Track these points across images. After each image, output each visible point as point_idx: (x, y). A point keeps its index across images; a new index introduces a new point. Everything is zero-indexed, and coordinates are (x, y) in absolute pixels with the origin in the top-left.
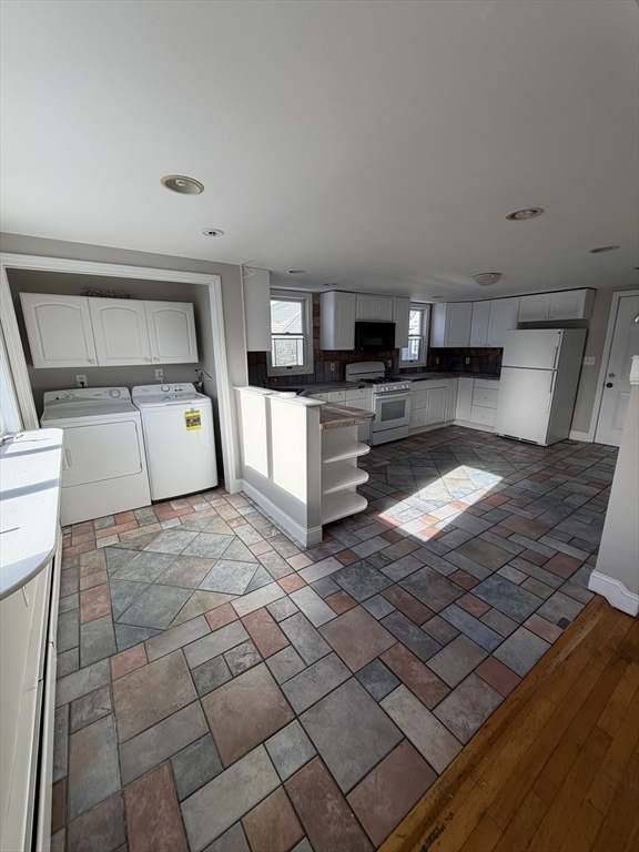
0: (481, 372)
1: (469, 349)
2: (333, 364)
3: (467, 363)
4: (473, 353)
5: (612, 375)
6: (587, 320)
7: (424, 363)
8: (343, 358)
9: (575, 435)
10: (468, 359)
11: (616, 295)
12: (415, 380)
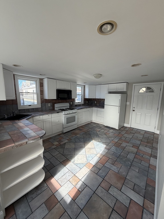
0: (99, 106)
1: (96, 99)
2: (49, 104)
3: (96, 103)
4: (97, 100)
5: (134, 108)
6: (127, 92)
7: (83, 103)
8: (53, 102)
9: (126, 125)
10: (96, 102)
11: (134, 85)
12: (78, 109)
